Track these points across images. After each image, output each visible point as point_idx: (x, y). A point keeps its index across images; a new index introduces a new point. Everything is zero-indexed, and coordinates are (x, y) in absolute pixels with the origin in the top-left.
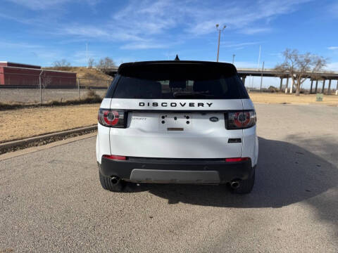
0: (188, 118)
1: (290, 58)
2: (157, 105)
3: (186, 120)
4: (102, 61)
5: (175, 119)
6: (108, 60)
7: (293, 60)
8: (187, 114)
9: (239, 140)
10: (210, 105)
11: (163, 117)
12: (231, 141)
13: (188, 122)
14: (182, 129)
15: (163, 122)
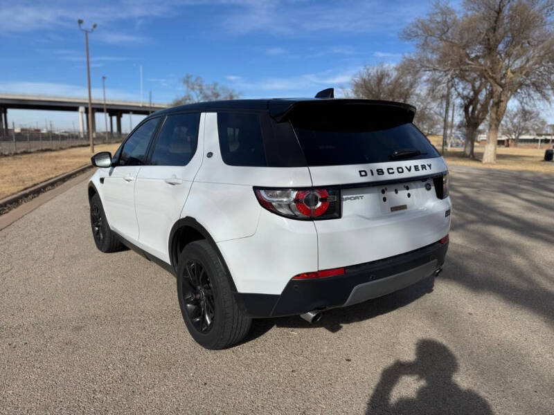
0: (408, 189)
1: (193, 89)
2: (383, 173)
3: (407, 192)
5: (396, 191)
7: (198, 92)
8: (406, 183)
10: (430, 166)
11: (383, 192)
13: (409, 195)
15: (385, 199)
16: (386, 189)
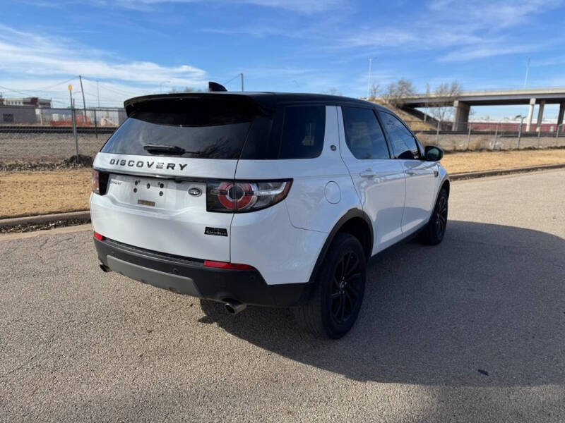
0: (162, 186)
3: (159, 189)
4: (392, 86)
5: (149, 186)
6: (404, 85)
8: (163, 181)
9: (223, 232)
10: (182, 167)
11: (136, 183)
12: (210, 231)
13: (161, 194)
14: (152, 204)
15: (135, 190)
16: (139, 182)
